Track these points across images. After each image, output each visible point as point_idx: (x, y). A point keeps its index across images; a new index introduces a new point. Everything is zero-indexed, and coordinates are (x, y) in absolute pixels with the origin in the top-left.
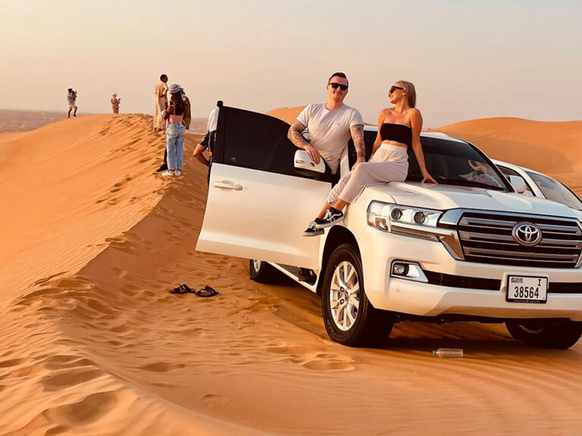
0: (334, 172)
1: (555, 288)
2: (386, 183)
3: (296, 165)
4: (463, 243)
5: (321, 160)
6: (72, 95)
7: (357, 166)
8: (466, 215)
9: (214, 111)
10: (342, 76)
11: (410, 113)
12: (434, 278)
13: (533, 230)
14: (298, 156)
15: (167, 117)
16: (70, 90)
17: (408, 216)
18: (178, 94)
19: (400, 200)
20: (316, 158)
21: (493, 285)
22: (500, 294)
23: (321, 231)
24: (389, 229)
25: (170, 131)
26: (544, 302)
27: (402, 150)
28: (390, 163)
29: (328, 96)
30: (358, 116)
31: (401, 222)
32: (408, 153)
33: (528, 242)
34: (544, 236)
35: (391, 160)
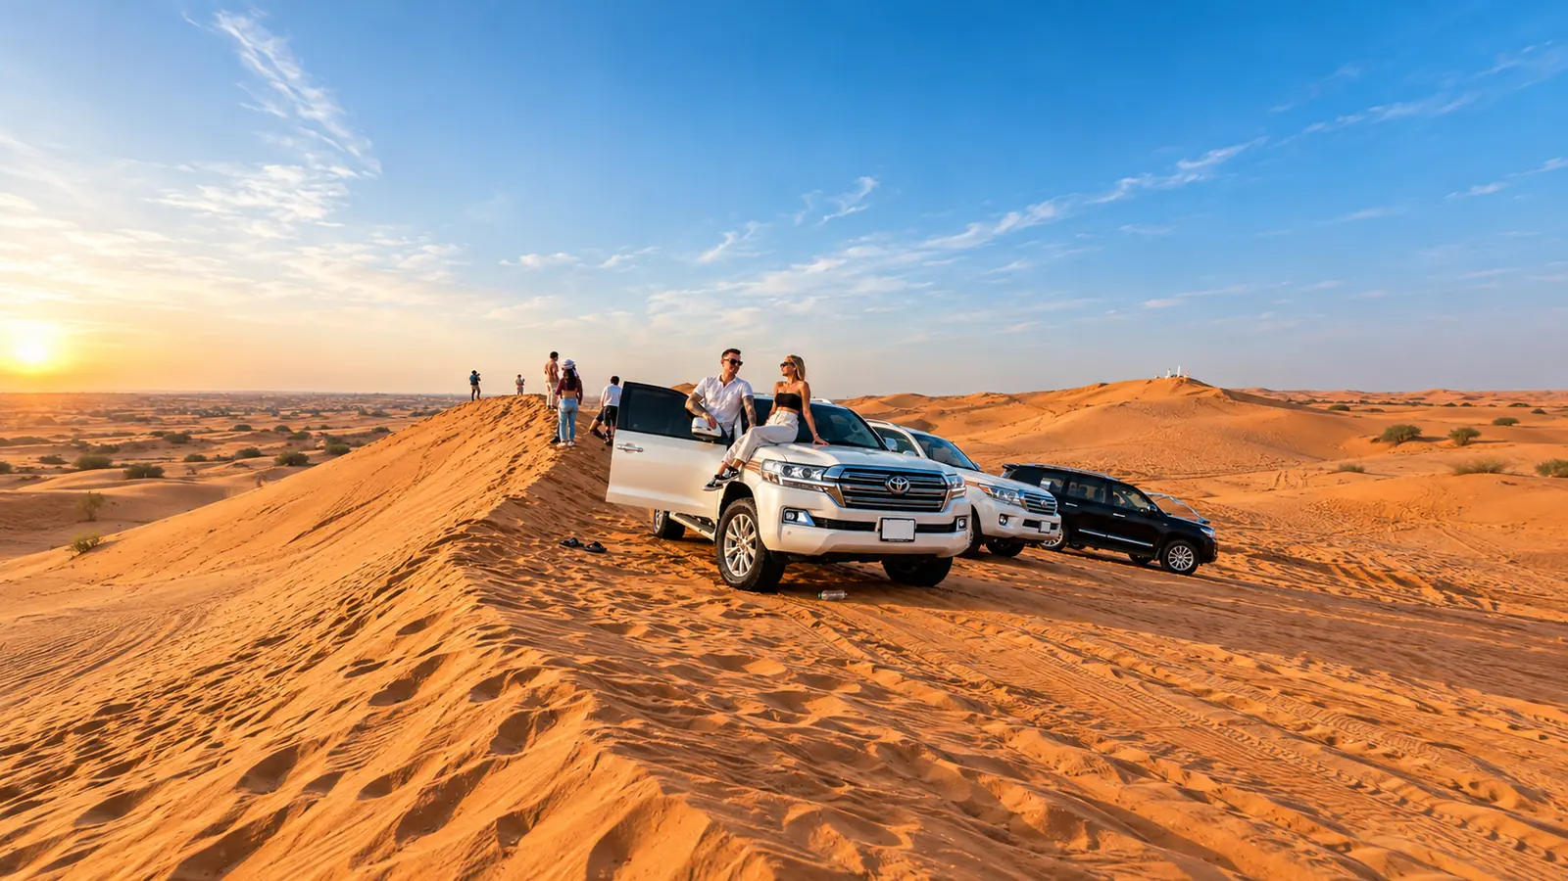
0: (729, 434)
1: (921, 528)
2: (777, 444)
3: (694, 430)
4: (845, 493)
5: (718, 425)
6: (475, 379)
7: (750, 431)
8: (847, 470)
9: (606, 388)
10: (737, 352)
11: (800, 385)
12: (819, 522)
13: (903, 481)
14: (695, 422)
15: (559, 393)
16: (474, 372)
17: (797, 472)
18: (570, 371)
19: (791, 459)
20: (712, 424)
21: (868, 527)
22: (875, 535)
23: (720, 486)
24: (781, 483)
25: (561, 405)
26: (913, 541)
27: (793, 416)
28: (782, 427)
29: (722, 370)
30: (749, 389)
31: (793, 477)
32: (798, 419)
33: (898, 491)
34: (912, 486)
35: (783, 424)
